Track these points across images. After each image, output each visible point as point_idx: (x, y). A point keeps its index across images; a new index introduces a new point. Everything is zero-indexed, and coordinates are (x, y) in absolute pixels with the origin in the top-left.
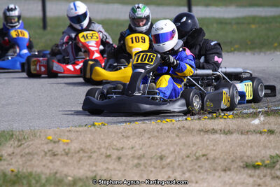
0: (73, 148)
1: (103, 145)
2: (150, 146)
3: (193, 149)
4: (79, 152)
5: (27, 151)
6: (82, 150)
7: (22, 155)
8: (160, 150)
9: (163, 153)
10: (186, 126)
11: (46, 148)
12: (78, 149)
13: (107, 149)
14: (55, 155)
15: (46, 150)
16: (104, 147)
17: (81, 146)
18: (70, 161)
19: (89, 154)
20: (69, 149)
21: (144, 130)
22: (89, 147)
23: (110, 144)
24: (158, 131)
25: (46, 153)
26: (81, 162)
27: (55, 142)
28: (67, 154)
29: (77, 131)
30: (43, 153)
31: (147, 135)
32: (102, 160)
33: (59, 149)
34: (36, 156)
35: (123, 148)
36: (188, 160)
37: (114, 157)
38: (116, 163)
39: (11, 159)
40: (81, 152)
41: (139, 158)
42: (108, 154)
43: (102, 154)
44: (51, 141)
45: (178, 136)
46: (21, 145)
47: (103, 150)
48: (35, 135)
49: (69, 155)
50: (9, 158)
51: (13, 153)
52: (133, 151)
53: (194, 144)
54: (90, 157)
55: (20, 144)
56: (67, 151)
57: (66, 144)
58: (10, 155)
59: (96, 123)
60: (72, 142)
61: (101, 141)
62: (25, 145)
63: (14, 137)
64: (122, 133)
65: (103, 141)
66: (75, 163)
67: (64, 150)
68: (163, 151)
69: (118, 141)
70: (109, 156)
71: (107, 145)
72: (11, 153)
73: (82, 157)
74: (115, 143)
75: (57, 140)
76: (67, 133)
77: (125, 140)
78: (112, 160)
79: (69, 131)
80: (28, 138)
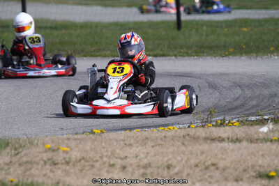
0: (73, 156)
1: (105, 154)
2: (155, 156)
3: (202, 158)
4: (80, 160)
5: (25, 159)
6: (84, 159)
7: (20, 165)
8: (166, 159)
9: (170, 162)
10: (192, 134)
11: (45, 156)
12: (79, 158)
13: (109, 157)
14: (55, 164)
15: (45, 159)
16: (106, 156)
17: (83, 155)
18: (72, 171)
19: (91, 163)
20: (70, 158)
21: (147, 138)
22: (91, 156)
23: (113, 153)
24: (161, 139)
25: (45, 162)
26: (84, 171)
27: (53, 151)
28: (67, 163)
29: (76, 139)
30: (42, 162)
31: (150, 144)
32: (106, 169)
33: (59, 157)
34: (35, 165)
35: (126, 157)
36: (197, 170)
37: (118, 166)
38: (121, 173)
39: (9, 168)
40: (83, 161)
41: (145, 167)
42: (112, 163)
43: (104, 163)
44: (50, 149)
45: (183, 144)
46: (18, 154)
47: (105, 159)
48: (31, 143)
49: (70, 164)
50: (6, 167)
51: (11, 162)
52: (138, 160)
53: (202, 153)
54: (93, 166)
55: (16, 152)
56: (67, 159)
57: (66, 152)
58: (8, 164)
59: (94, 130)
60: (71, 149)
61: (102, 150)
62: (23, 153)
63: (10, 145)
64: (123, 140)
65: (105, 150)
66: (77, 171)
67: (65, 159)
68: (169, 160)
69: (120, 150)
70: (113, 165)
71: (109, 154)
72: (8, 162)
73: (84, 166)
74: (118, 151)
75: (56, 148)
76: (66, 141)
77: (128, 148)
78: (116, 169)
79: (68, 139)
80: (24, 146)
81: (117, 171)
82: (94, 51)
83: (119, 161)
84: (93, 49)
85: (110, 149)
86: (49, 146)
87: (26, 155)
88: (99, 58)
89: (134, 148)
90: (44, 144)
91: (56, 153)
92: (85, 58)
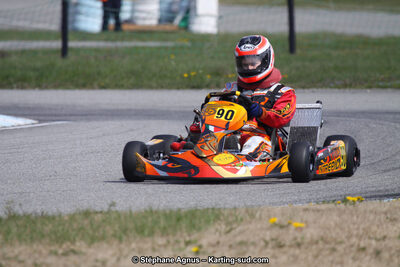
0: (308, 235)
1: (355, 232)
4: (317, 242)
5: (239, 239)
6: (322, 239)
7: (231, 246)
11: (268, 235)
12: (315, 238)
13: (360, 237)
14: (281, 246)
15: (268, 238)
16: (357, 236)
17: (322, 234)
18: (303, 256)
19: (333, 245)
20: (302, 238)
22: (334, 235)
23: (366, 231)
25: (267, 243)
26: (320, 257)
27: (282, 227)
28: (299, 245)
29: (318, 211)
30: (262, 243)
32: (352, 255)
33: (288, 237)
34: (252, 248)
35: (384, 238)
37: (371, 251)
38: (373, 261)
39: (214, 252)
40: (320, 242)
42: (362, 245)
43: (352, 246)
44: (275, 225)
46: (230, 231)
47: (354, 240)
48: (252, 216)
49: (303, 247)
50: (211, 250)
51: (218, 243)
54: (334, 250)
55: (228, 229)
56: (299, 240)
57: (299, 229)
58: (213, 246)
59: (348, 198)
60: (307, 226)
61: (352, 226)
62: (237, 230)
63: (222, 218)
64: (386, 213)
65: (356, 226)
66: (310, 258)
67: (295, 239)
69: (378, 226)
70: (363, 249)
71: (361, 232)
72: (214, 242)
73: (321, 250)
74: (374, 228)
75: (285, 223)
76: (301, 213)
77: (389, 225)
78: (366, 255)
79: (306, 210)
80: (242, 220)
81: (368, 258)
82: (383, 80)
83: (374, 242)
84: (382, 76)
85: (362, 226)
86: (275, 220)
87: (241, 232)
88: (389, 90)
90: (269, 217)
91: (284, 231)
92: (369, 91)
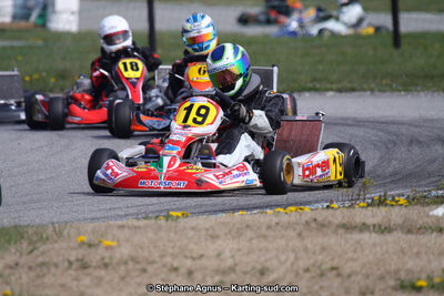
0: (118, 255)
1: (171, 251)
2: (249, 253)
3: (320, 257)
4: (126, 262)
5: (40, 259)
6: (133, 259)
7: (30, 268)
8: (262, 259)
9: (268, 264)
11: (74, 255)
12: (126, 258)
14: (85, 267)
15: (73, 259)
16: (172, 255)
17: (133, 253)
18: (109, 278)
19: (144, 265)
20: (111, 258)
21: (248, 226)
22: (146, 254)
23: (182, 249)
24: (270, 227)
25: (70, 263)
26: (128, 279)
27: (90, 246)
28: (106, 266)
29: (136, 227)
30: (66, 264)
31: (249, 234)
33: (94, 257)
34: (53, 270)
35: (201, 256)
36: (308, 275)
37: (183, 271)
38: (185, 281)
40: (130, 263)
41: (224, 273)
42: (176, 264)
43: (164, 266)
44: (82, 243)
45: (300, 235)
46: (31, 252)
47: (168, 259)
48: (60, 234)
51: (17, 264)
52: (218, 262)
54: (144, 270)
55: (31, 248)
56: (107, 260)
57: (108, 248)
58: (11, 267)
59: (171, 213)
60: (119, 246)
61: (167, 244)
62: (41, 249)
63: (25, 236)
64: (207, 230)
65: (172, 244)
66: (116, 280)
67: (103, 259)
68: (266, 261)
69: (196, 244)
70: (176, 269)
71: (176, 250)
72: (12, 263)
73: (130, 271)
74: (192, 246)
75: (96, 242)
76: (115, 231)
77: (209, 243)
78: (178, 276)
79: (122, 227)
80: (47, 239)
81: (180, 279)
83: (188, 262)
85: (178, 244)
86: (83, 238)
87: (43, 253)
89: (219, 242)
90: (78, 235)
91: (92, 250)
